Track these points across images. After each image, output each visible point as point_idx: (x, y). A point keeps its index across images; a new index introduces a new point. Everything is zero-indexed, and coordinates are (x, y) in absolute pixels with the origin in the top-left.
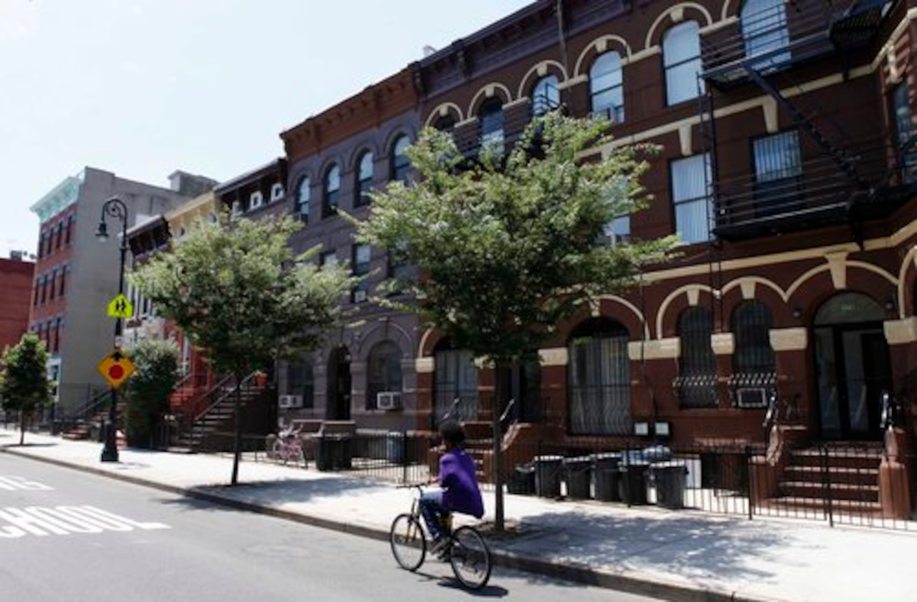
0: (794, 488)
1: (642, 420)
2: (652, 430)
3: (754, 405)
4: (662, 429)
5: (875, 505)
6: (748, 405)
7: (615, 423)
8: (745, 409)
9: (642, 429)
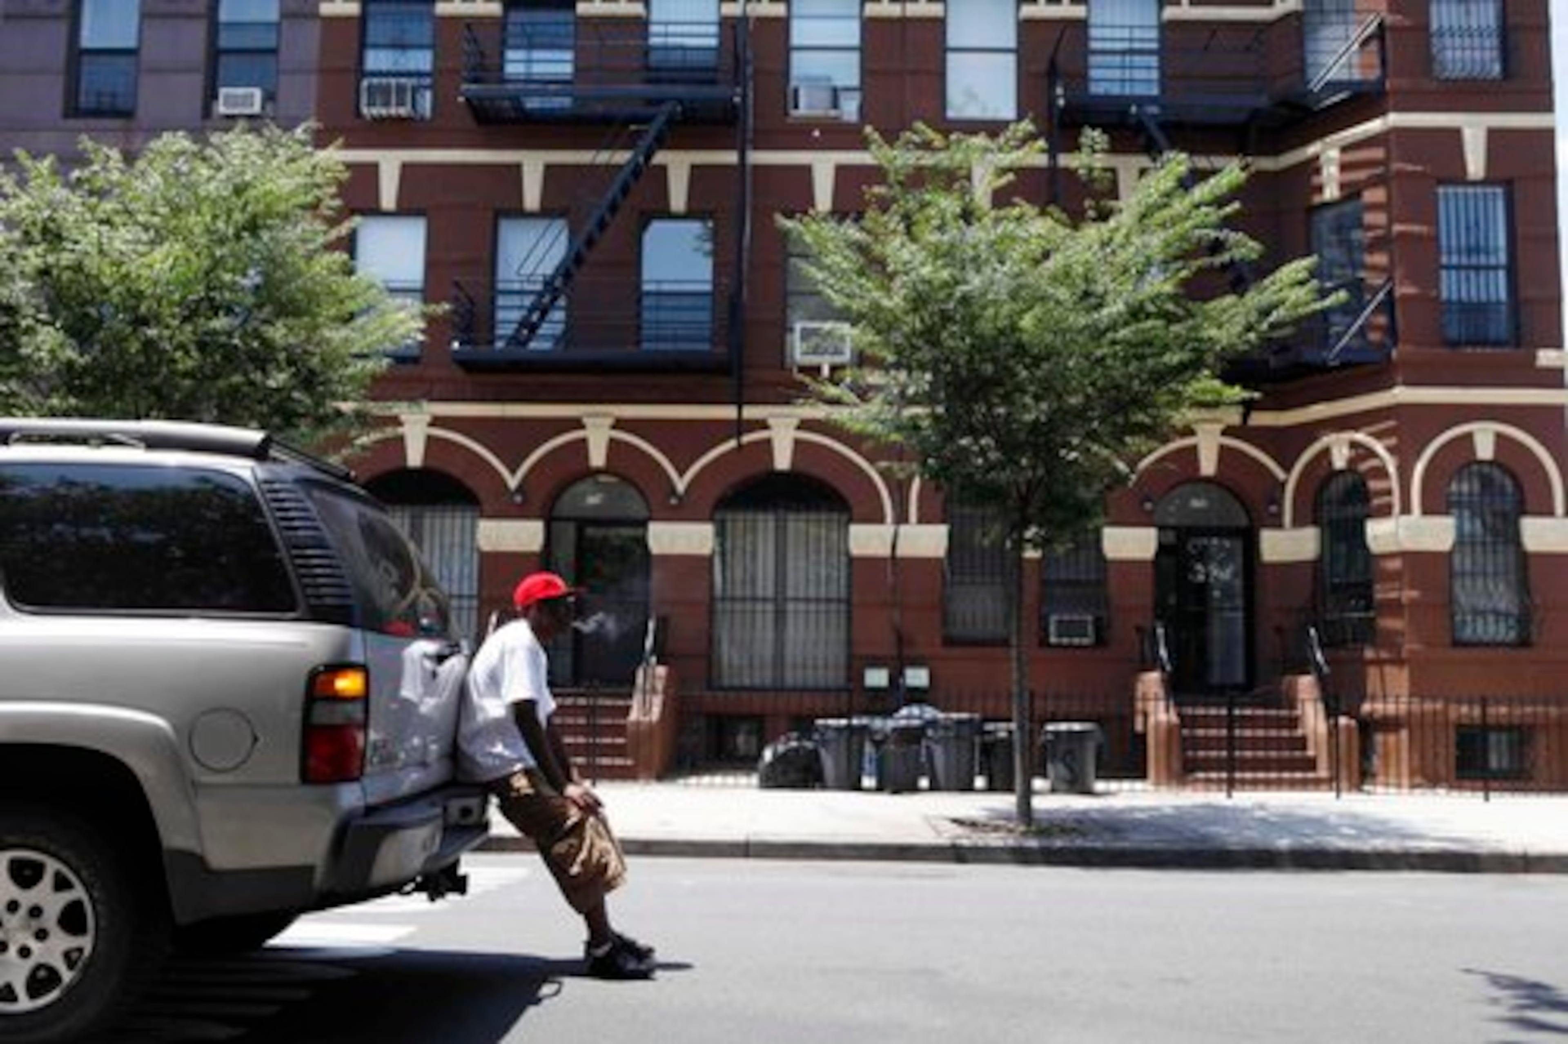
0: (1207, 760)
1: (876, 662)
2: (896, 677)
3: (1076, 641)
4: (917, 677)
5: (1311, 775)
6: (1065, 641)
7: (805, 667)
8: (1059, 646)
9: (877, 678)
